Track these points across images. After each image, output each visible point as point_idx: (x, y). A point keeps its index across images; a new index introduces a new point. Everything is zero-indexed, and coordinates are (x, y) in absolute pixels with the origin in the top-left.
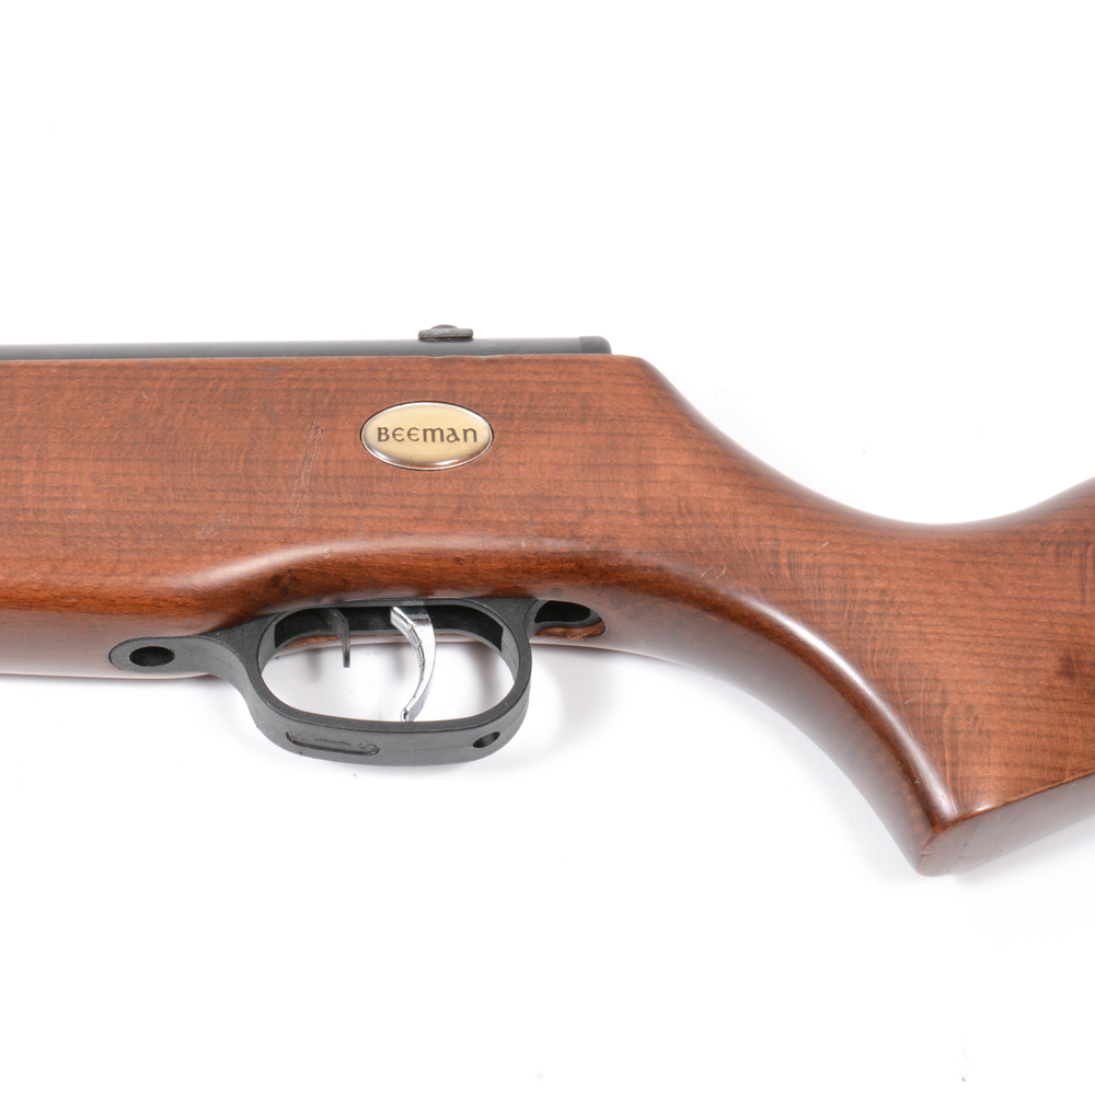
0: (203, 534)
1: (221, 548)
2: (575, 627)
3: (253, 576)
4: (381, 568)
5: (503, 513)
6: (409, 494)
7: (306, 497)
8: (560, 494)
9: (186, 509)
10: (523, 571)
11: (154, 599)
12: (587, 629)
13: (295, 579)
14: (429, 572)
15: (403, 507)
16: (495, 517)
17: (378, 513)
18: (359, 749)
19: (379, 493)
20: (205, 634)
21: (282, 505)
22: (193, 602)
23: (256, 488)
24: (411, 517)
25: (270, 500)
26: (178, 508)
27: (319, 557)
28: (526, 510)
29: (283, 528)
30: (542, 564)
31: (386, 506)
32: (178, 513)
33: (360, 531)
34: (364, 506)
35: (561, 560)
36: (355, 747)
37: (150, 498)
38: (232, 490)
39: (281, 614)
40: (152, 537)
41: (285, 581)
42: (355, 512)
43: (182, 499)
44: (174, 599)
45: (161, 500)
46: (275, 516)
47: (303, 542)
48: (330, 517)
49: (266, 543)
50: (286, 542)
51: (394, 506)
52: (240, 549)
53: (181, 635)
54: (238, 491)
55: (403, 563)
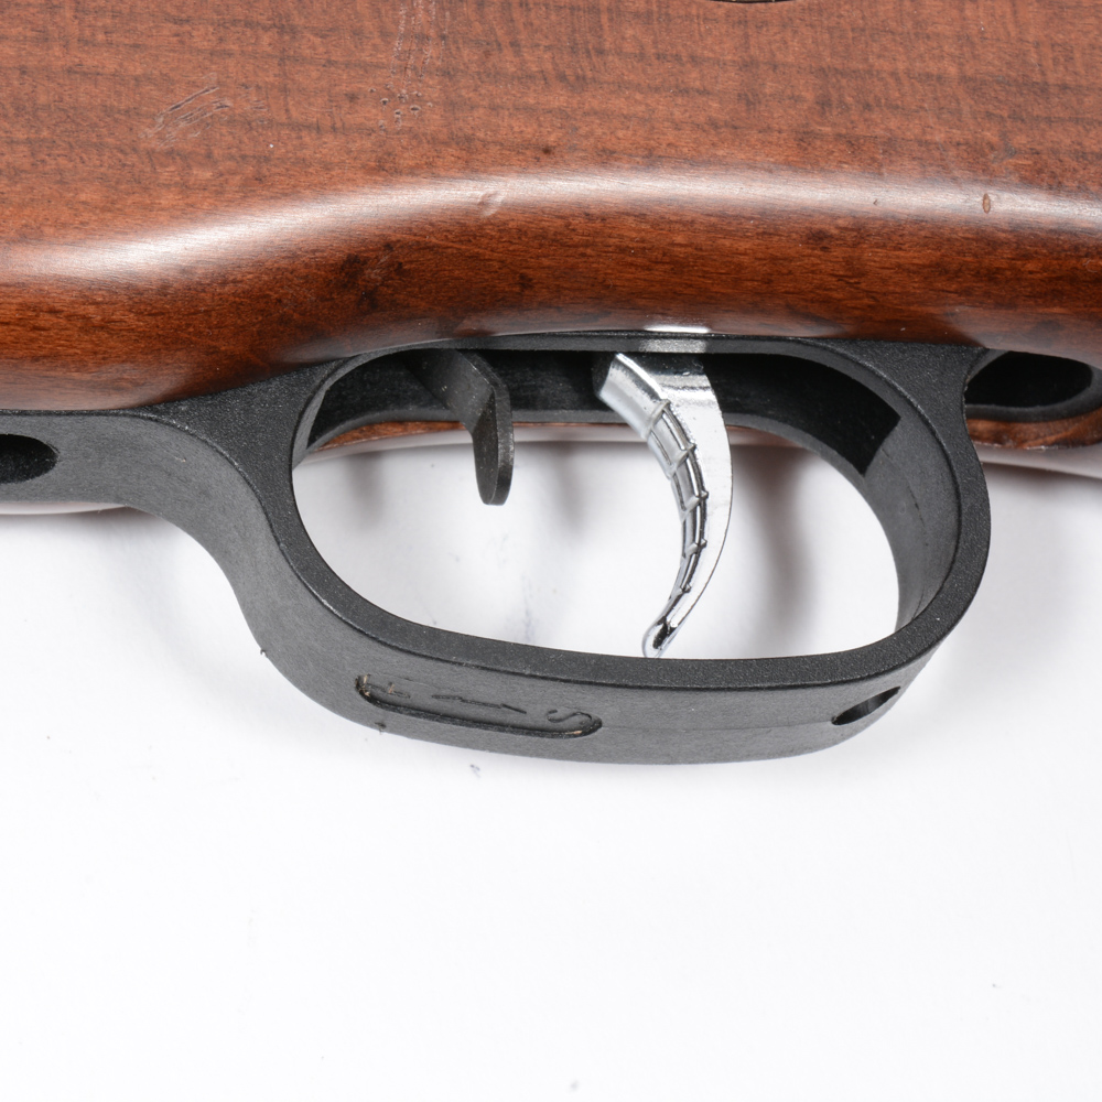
0: (161, 137)
1: (209, 175)
2: (1026, 419)
3: (293, 256)
4: (622, 250)
5: (931, 121)
6: (695, 60)
7: (430, 51)
8: (1069, 79)
9: (111, 66)
10: (977, 275)
11: (24, 307)
12: (1057, 425)
13: (399, 269)
14: (740, 267)
15: (684, 91)
16: (914, 129)
17: (618, 104)
18: (544, 722)
19: (619, 52)
20: (149, 406)
21: (366, 68)
22: (131, 319)
23: (298, 21)
24: (702, 119)
25: (337, 56)
26: (90, 62)
27: (467, 213)
28: (989, 115)
29: (371, 131)
30: (1027, 257)
31: (638, 88)
32: (92, 76)
33: (574, 149)
34: (580, 83)
35: (1076, 248)
36: (536, 715)
37: (14, 31)
38: (235, 22)
39: (346, 361)
40: (20, 135)
41: (373, 274)
42: (559, 98)
43: (101, 37)
44: (81, 310)
45: (44, 39)
46: (352, 98)
47: (428, 169)
48: (494, 108)
49: (327, 167)
50: (384, 169)
51: (657, 90)
52: (259, 179)
53: (86, 406)
54: (248, 24)
55: (679, 239)
